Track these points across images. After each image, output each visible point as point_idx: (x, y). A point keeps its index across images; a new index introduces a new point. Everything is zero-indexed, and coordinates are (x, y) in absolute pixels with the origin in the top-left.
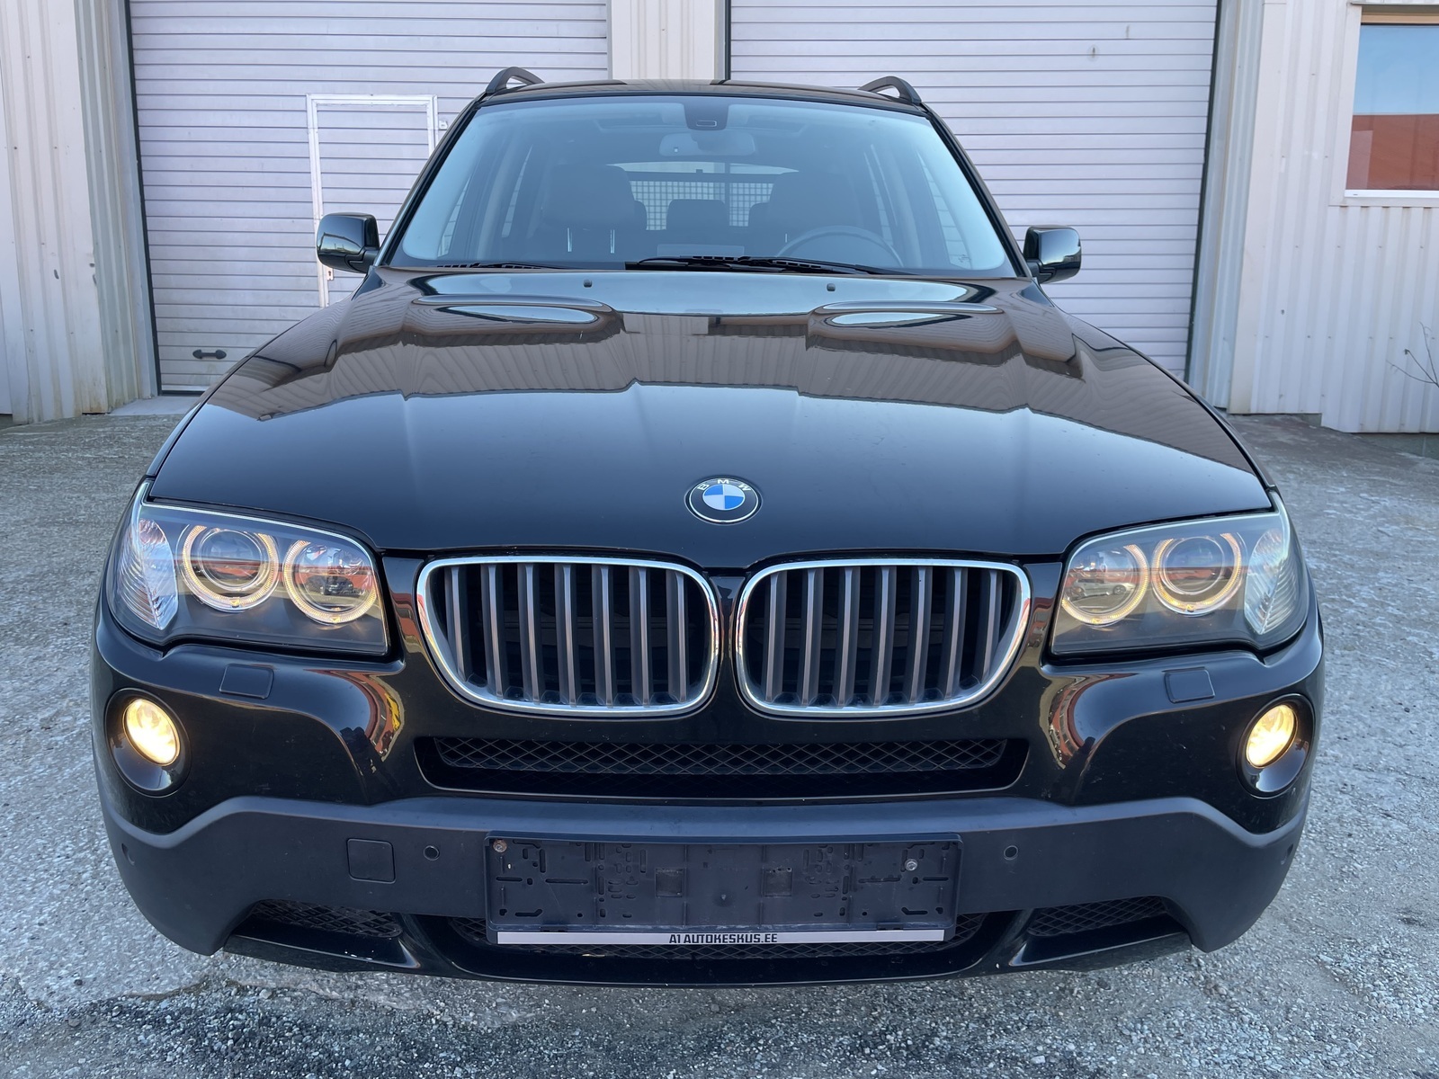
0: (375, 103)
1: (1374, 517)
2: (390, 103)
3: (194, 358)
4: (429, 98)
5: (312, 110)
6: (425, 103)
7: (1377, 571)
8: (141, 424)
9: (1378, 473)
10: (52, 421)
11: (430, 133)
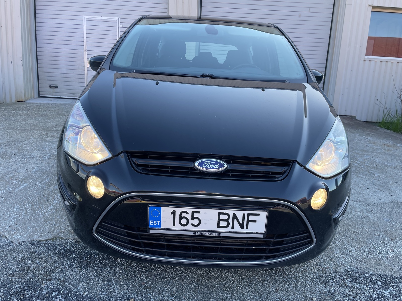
0: (102, 19)
1: (366, 142)
2: (106, 19)
3: (49, 88)
4: (118, 18)
5: (85, 20)
6: (116, 19)
7: (364, 155)
8: (34, 105)
9: (369, 131)
10: (9, 103)
11: (117, 28)
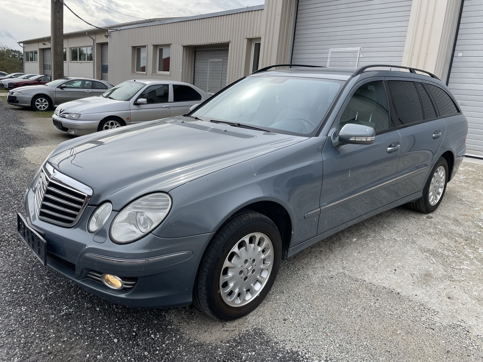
0: (345, 50)
2: (349, 50)
4: (359, 48)
5: (330, 52)
6: (357, 50)
11: (358, 58)
